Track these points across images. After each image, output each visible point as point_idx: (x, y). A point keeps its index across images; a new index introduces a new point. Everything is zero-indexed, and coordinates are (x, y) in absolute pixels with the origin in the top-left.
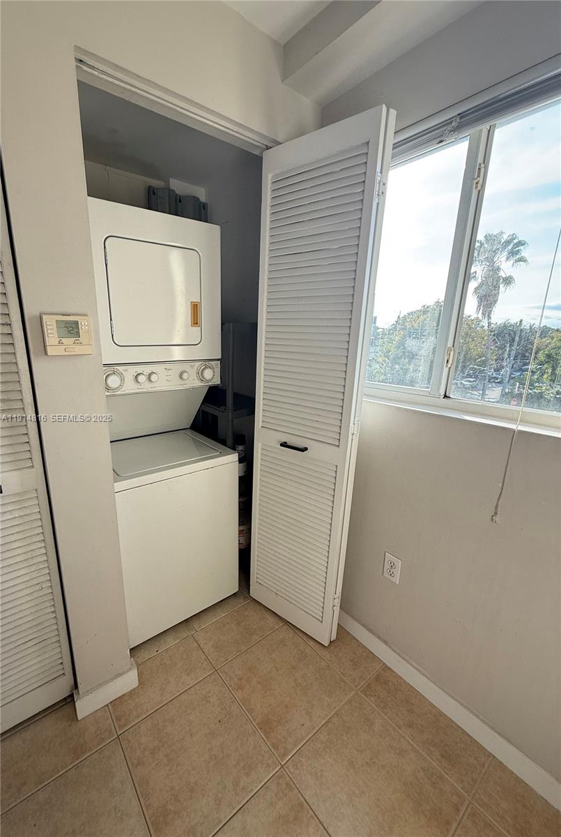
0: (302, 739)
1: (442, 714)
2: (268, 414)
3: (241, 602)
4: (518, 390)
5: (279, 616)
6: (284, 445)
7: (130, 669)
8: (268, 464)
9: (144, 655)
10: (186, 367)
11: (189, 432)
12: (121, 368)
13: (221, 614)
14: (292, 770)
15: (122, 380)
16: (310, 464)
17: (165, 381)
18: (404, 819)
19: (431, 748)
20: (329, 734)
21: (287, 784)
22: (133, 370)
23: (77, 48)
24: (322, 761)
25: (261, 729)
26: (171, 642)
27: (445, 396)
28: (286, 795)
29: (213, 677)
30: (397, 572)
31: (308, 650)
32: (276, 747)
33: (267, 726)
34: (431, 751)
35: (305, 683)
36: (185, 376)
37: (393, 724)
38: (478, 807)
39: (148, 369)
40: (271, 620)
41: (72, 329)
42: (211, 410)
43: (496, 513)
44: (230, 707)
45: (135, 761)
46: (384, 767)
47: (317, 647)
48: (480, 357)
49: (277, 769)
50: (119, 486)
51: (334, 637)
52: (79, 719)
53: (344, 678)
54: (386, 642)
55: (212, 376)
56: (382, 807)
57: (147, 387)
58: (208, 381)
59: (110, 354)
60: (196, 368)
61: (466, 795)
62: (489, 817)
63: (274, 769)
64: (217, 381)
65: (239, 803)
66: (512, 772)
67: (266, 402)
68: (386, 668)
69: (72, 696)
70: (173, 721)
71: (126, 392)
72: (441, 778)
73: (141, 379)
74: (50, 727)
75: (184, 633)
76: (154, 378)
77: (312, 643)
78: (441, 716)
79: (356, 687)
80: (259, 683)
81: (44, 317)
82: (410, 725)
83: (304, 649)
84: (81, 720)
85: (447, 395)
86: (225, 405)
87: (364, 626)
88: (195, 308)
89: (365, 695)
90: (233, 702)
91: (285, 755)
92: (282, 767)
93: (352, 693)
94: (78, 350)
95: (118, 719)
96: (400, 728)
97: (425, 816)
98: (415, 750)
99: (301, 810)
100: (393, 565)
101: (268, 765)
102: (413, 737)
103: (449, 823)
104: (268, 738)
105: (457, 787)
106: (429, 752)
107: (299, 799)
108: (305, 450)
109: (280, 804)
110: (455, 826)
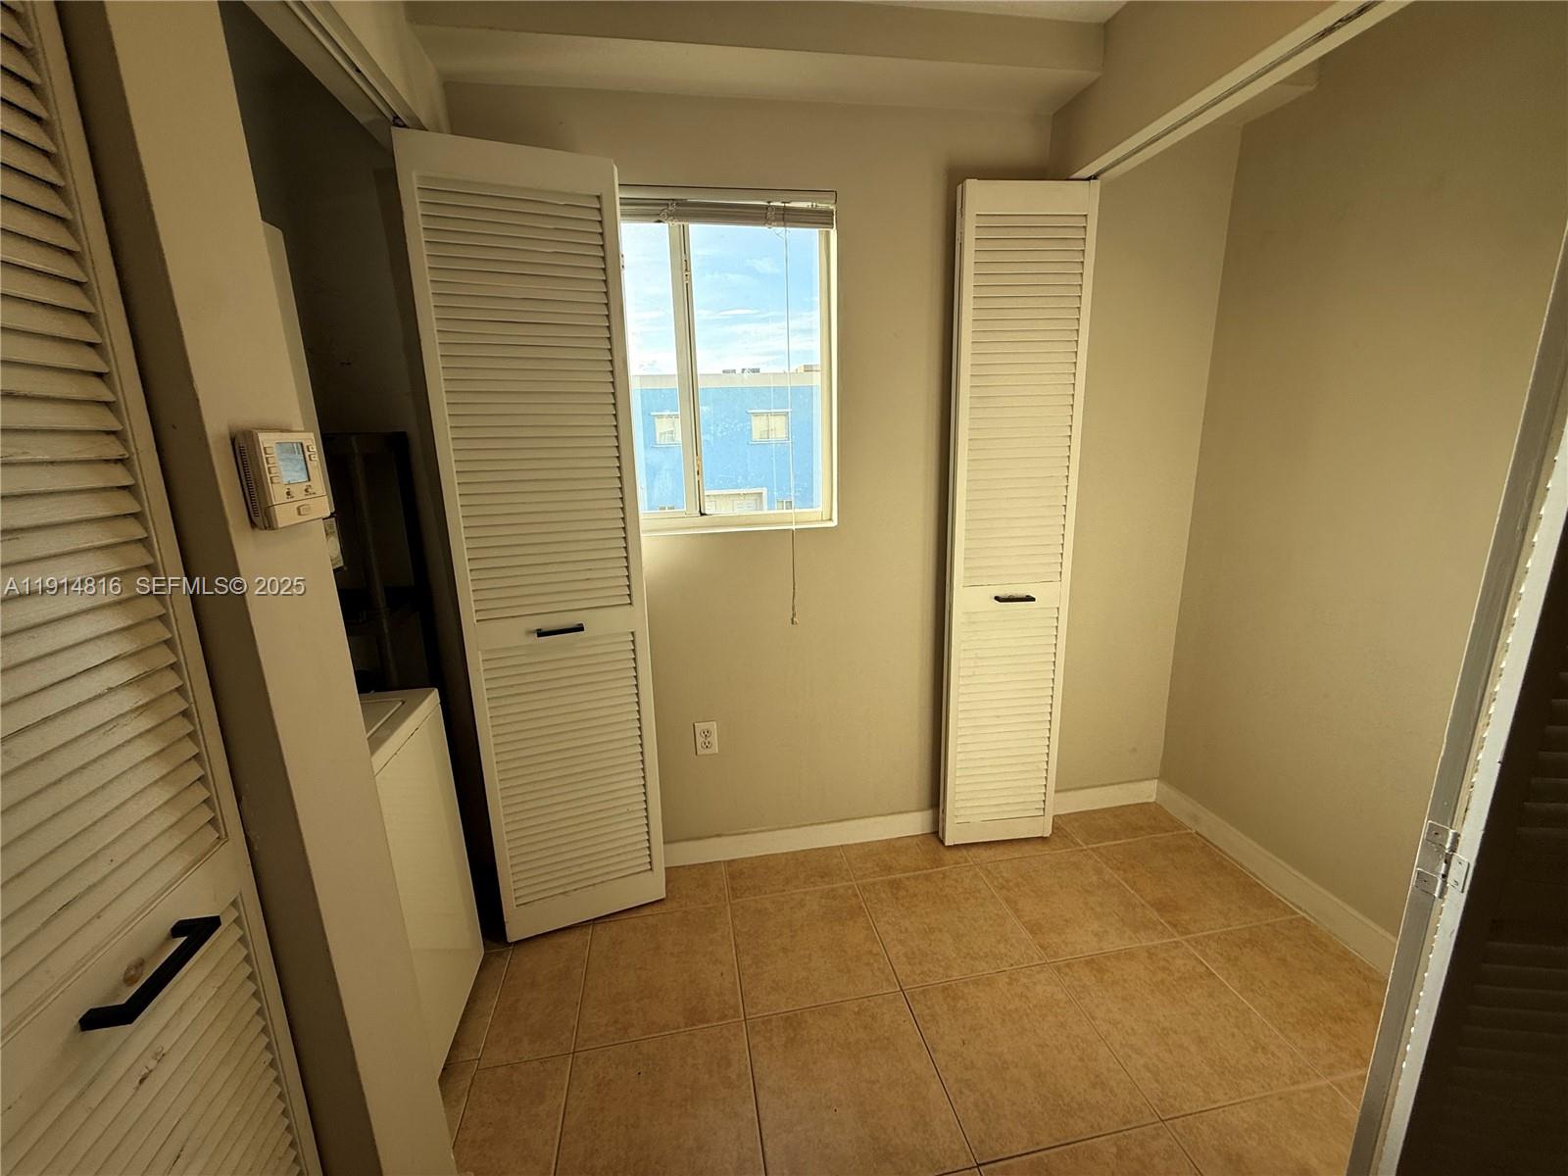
0: (734, 983)
1: (794, 853)
3: (502, 964)
14: (754, 1011)
18: (842, 936)
19: (811, 881)
20: (748, 954)
21: (763, 1023)
24: (766, 975)
25: (694, 1025)
28: (772, 1030)
30: (714, 738)
31: (650, 920)
32: (724, 1017)
35: (683, 947)
37: (776, 895)
43: (794, 615)
46: (802, 926)
49: (744, 1026)
51: (666, 882)
53: (708, 906)
56: (827, 947)
61: (851, 883)
63: (742, 1031)
65: (748, 1087)
68: (730, 862)
72: (833, 890)
79: (725, 900)
80: (641, 999)
81: (262, 438)
82: (787, 881)
83: (646, 924)
89: (737, 897)
90: (636, 1047)
91: (736, 1011)
92: (745, 1020)
93: (728, 908)
96: (784, 891)
98: (806, 893)
99: (792, 1021)
100: (707, 733)
101: (735, 1035)
102: (796, 887)
103: (861, 907)
104: (708, 1021)
105: (845, 883)
106: (814, 884)
107: (781, 1017)
108: (580, 628)
109: (775, 1040)
110: (863, 905)
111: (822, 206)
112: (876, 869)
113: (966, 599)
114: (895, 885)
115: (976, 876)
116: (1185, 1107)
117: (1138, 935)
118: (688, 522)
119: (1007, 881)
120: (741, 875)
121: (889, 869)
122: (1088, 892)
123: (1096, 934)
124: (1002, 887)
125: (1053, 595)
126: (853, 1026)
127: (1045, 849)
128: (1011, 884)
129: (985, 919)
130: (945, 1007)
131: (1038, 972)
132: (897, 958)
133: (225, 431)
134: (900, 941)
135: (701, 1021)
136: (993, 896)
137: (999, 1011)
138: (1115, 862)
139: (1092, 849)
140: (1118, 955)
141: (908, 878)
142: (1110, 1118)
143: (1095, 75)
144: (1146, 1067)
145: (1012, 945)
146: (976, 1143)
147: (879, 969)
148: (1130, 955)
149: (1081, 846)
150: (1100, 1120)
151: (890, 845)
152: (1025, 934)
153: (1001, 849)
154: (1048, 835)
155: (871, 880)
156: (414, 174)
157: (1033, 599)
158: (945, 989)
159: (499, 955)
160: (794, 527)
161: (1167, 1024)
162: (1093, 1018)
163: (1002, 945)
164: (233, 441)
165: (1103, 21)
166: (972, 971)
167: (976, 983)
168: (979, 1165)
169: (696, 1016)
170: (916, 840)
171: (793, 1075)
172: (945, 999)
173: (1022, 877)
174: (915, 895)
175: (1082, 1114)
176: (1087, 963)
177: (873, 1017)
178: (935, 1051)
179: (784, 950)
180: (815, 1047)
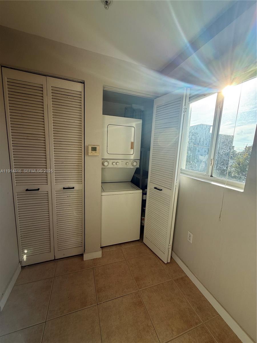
0: (148, 286)
2: (152, 178)
3: (139, 244)
4: (233, 175)
5: (151, 250)
6: (155, 188)
7: (100, 251)
8: (151, 195)
9: (105, 250)
10: (128, 161)
11: (130, 183)
12: (108, 160)
13: (132, 245)
14: (141, 293)
15: (108, 163)
16: (163, 195)
17: (121, 165)
18: (175, 318)
19: (194, 304)
21: (139, 295)
22: (112, 161)
24: (152, 294)
25: (135, 279)
26: (114, 248)
27: (211, 176)
28: (137, 298)
29: (124, 261)
32: (138, 285)
33: (137, 279)
34: (194, 305)
35: (154, 272)
36: (127, 164)
37: (182, 293)
38: (206, 326)
39: (116, 161)
40: (148, 251)
41: (94, 149)
42: (136, 176)
44: (127, 271)
45: (96, 275)
46: (173, 303)
47: (162, 263)
48: (222, 163)
50: (103, 194)
51: (169, 261)
52: (84, 260)
53: (169, 274)
55: (137, 165)
56: (169, 313)
57: (116, 166)
58: (135, 166)
59: (106, 156)
60: (131, 161)
61: (202, 321)
62: (209, 331)
63: (136, 291)
64: (138, 166)
65: (122, 295)
66: (226, 323)
67: (152, 174)
68: (186, 276)
69: (83, 254)
70: (109, 269)
71: (110, 167)
72: (194, 313)
73: (114, 164)
74: (76, 260)
75: (118, 247)
76: (118, 164)
77: (161, 261)
78: (203, 297)
79: (173, 278)
80: (138, 267)
81: (89, 146)
82: (189, 295)
83: (157, 263)
84: (85, 261)
85: (212, 175)
86: (140, 174)
87: (181, 259)
88: (132, 144)
89: (175, 282)
91: (140, 288)
92: (138, 291)
93: (170, 280)
94: (96, 154)
95: (94, 264)
97: (183, 321)
99: (140, 304)
100: (190, 236)
101: (134, 289)
104: (136, 282)
107: (141, 300)
108: (161, 190)
109: (135, 299)
110: (194, 327)
120: (184, 280)
135: (136, 280)
156: (156, 106)
171: (127, 306)
179: (162, 298)
180: (134, 311)
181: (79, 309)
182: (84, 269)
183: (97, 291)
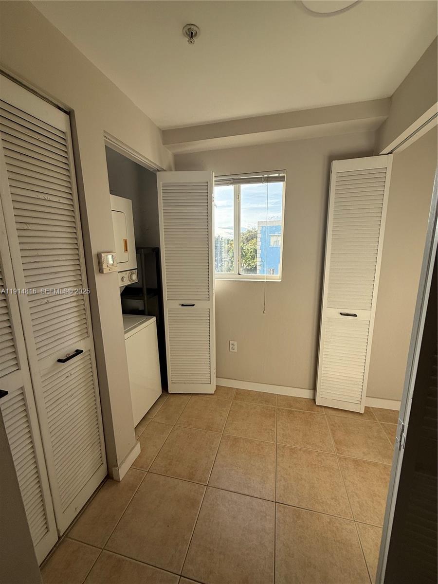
0: (224, 423)
3: (165, 398)
6: (183, 305)
8: (172, 318)
10: (123, 274)
13: (159, 408)
14: (226, 433)
16: (196, 311)
20: (232, 417)
21: (227, 437)
23: (104, 131)
24: (234, 424)
25: (208, 430)
27: (239, 274)
30: (236, 347)
31: (208, 399)
32: (217, 431)
35: (214, 409)
36: (124, 279)
44: (191, 432)
45: (165, 472)
46: (252, 414)
47: (210, 396)
49: (222, 436)
51: (215, 389)
52: (121, 480)
53: (226, 400)
54: (235, 379)
58: (134, 280)
60: (128, 274)
61: (275, 407)
63: (220, 437)
65: (215, 452)
68: (238, 389)
77: (208, 396)
79: (232, 400)
80: (197, 418)
81: (103, 255)
82: (253, 400)
88: (126, 243)
89: (236, 400)
90: (190, 430)
91: (222, 431)
92: (223, 434)
93: (232, 402)
94: (114, 270)
95: (142, 467)
96: (251, 402)
97: (268, 417)
98: (258, 405)
99: (236, 439)
100: (233, 345)
101: (218, 437)
102: (256, 402)
103: (274, 415)
104: (212, 431)
105: (273, 406)
106: (262, 403)
107: (233, 438)
108: (193, 305)
109: (229, 443)
110: (276, 415)
111: (282, 175)
112: (286, 405)
113: (328, 312)
114: (290, 412)
115: (323, 418)
116: (367, 521)
117: (384, 460)
118: (234, 276)
119: (336, 424)
120: (240, 394)
121: (291, 406)
122: (370, 438)
123: (364, 453)
124: (333, 425)
125: (367, 316)
126: (255, 448)
127: (360, 417)
128: (336, 425)
129: (319, 433)
130: (289, 454)
131: (331, 457)
132: (280, 434)
133: (96, 253)
134: (283, 429)
135: (210, 430)
136: (327, 427)
137: (308, 463)
138: (390, 431)
139: (381, 423)
140: (369, 463)
141: (296, 411)
142: (333, 510)
143: (386, 117)
144: (358, 502)
145: (325, 445)
146: (278, 496)
147: (271, 435)
148: (375, 465)
149: (376, 421)
150: (328, 509)
151: (296, 399)
152: (333, 443)
153: (340, 412)
154: (362, 413)
155: (282, 408)
156: (161, 183)
157: (356, 316)
158: (292, 449)
159: (166, 395)
160: (266, 281)
161: (377, 493)
162: (345, 479)
163: (321, 443)
164: (98, 255)
165: (389, 96)
166: (305, 447)
167: (304, 451)
168: (276, 502)
169: (209, 428)
170: (306, 400)
171: (230, 454)
172: (290, 452)
173: (343, 424)
174: (296, 417)
175: (322, 505)
176: (354, 461)
177: (262, 448)
178: (278, 465)
179: (243, 419)
180: (240, 449)
181: (196, 514)
182: (136, 487)
183: (189, 479)
